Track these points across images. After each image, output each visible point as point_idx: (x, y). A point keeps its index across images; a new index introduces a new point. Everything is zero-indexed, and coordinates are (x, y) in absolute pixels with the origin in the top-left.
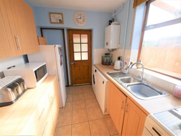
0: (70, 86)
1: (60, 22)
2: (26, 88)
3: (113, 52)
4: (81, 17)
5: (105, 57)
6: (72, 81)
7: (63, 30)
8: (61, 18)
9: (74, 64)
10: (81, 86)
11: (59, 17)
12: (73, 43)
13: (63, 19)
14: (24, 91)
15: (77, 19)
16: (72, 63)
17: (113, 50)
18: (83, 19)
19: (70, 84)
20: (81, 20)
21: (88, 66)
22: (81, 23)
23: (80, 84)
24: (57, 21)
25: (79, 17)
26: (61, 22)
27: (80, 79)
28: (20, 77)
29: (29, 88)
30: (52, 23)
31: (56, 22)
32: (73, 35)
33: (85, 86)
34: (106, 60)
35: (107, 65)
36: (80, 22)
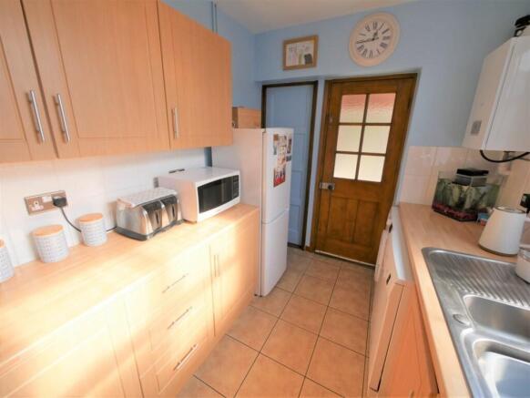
0: (308, 249)
1: (306, 63)
2: (179, 218)
3: (509, 169)
4: (376, 34)
5: (456, 183)
6: (314, 236)
7: (315, 84)
8: (311, 52)
9: (330, 187)
10: (340, 262)
11: (307, 48)
12: (337, 124)
13: (315, 52)
14: (174, 223)
15: (360, 45)
16: (325, 186)
17: (509, 158)
18: (385, 38)
19: (308, 243)
20: (374, 46)
21: (378, 204)
22: (375, 53)
23: (338, 254)
24: (300, 62)
25: (370, 35)
26: (310, 60)
27: (342, 240)
28: (175, 193)
29: (185, 221)
30: (286, 68)
31: (297, 64)
32: (340, 99)
33: (351, 267)
34: (460, 198)
35: (457, 218)
36: (371, 52)
